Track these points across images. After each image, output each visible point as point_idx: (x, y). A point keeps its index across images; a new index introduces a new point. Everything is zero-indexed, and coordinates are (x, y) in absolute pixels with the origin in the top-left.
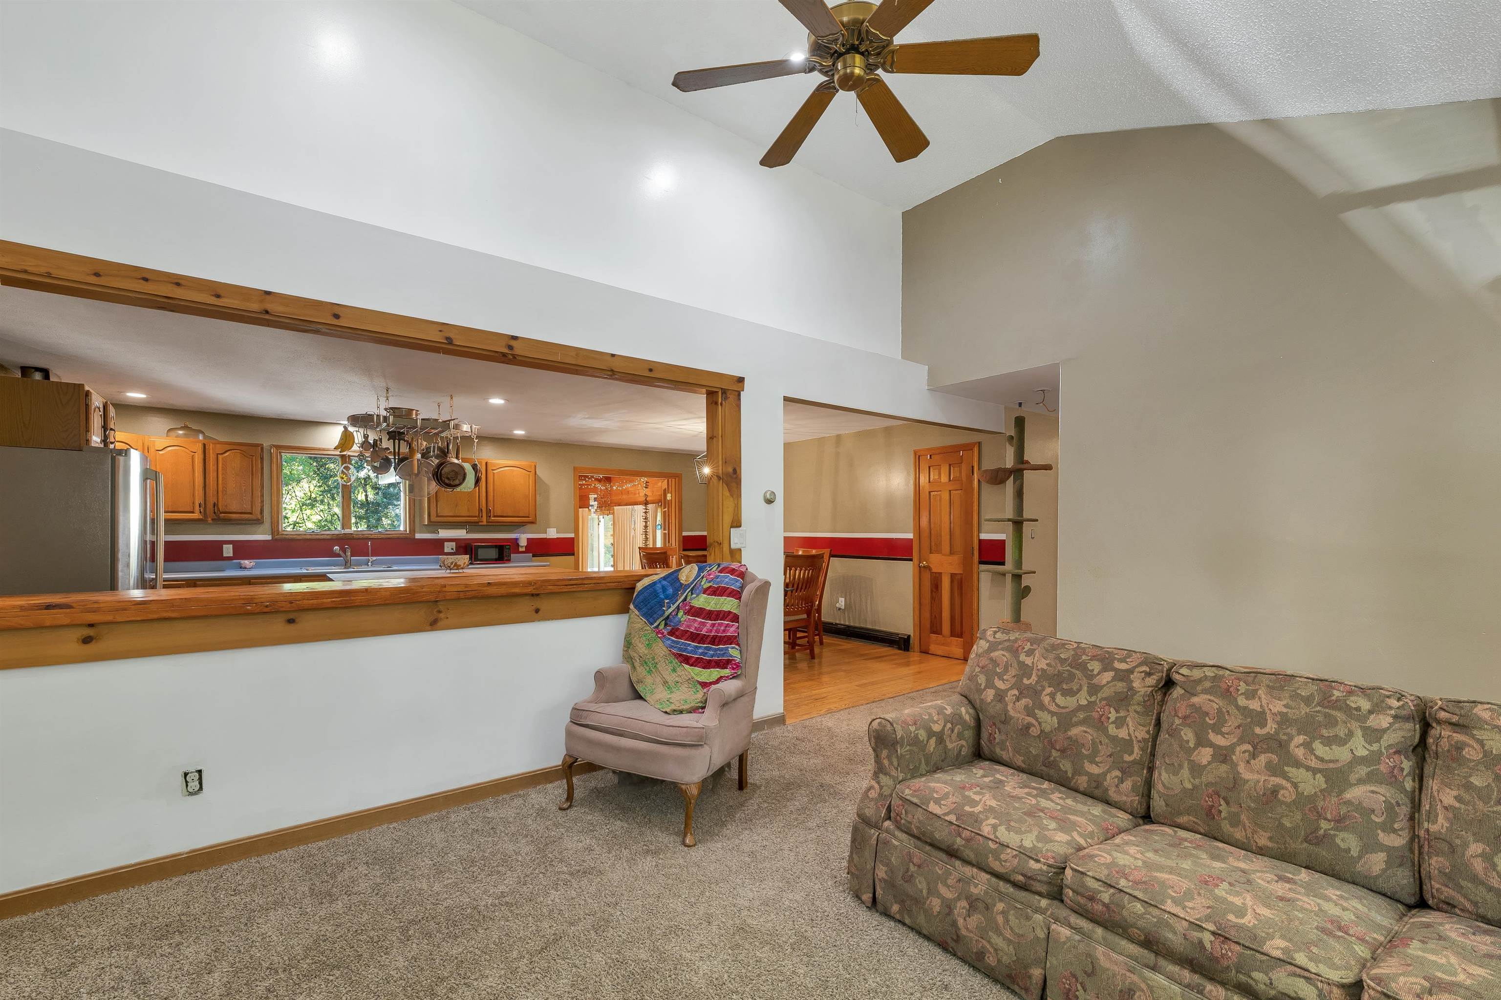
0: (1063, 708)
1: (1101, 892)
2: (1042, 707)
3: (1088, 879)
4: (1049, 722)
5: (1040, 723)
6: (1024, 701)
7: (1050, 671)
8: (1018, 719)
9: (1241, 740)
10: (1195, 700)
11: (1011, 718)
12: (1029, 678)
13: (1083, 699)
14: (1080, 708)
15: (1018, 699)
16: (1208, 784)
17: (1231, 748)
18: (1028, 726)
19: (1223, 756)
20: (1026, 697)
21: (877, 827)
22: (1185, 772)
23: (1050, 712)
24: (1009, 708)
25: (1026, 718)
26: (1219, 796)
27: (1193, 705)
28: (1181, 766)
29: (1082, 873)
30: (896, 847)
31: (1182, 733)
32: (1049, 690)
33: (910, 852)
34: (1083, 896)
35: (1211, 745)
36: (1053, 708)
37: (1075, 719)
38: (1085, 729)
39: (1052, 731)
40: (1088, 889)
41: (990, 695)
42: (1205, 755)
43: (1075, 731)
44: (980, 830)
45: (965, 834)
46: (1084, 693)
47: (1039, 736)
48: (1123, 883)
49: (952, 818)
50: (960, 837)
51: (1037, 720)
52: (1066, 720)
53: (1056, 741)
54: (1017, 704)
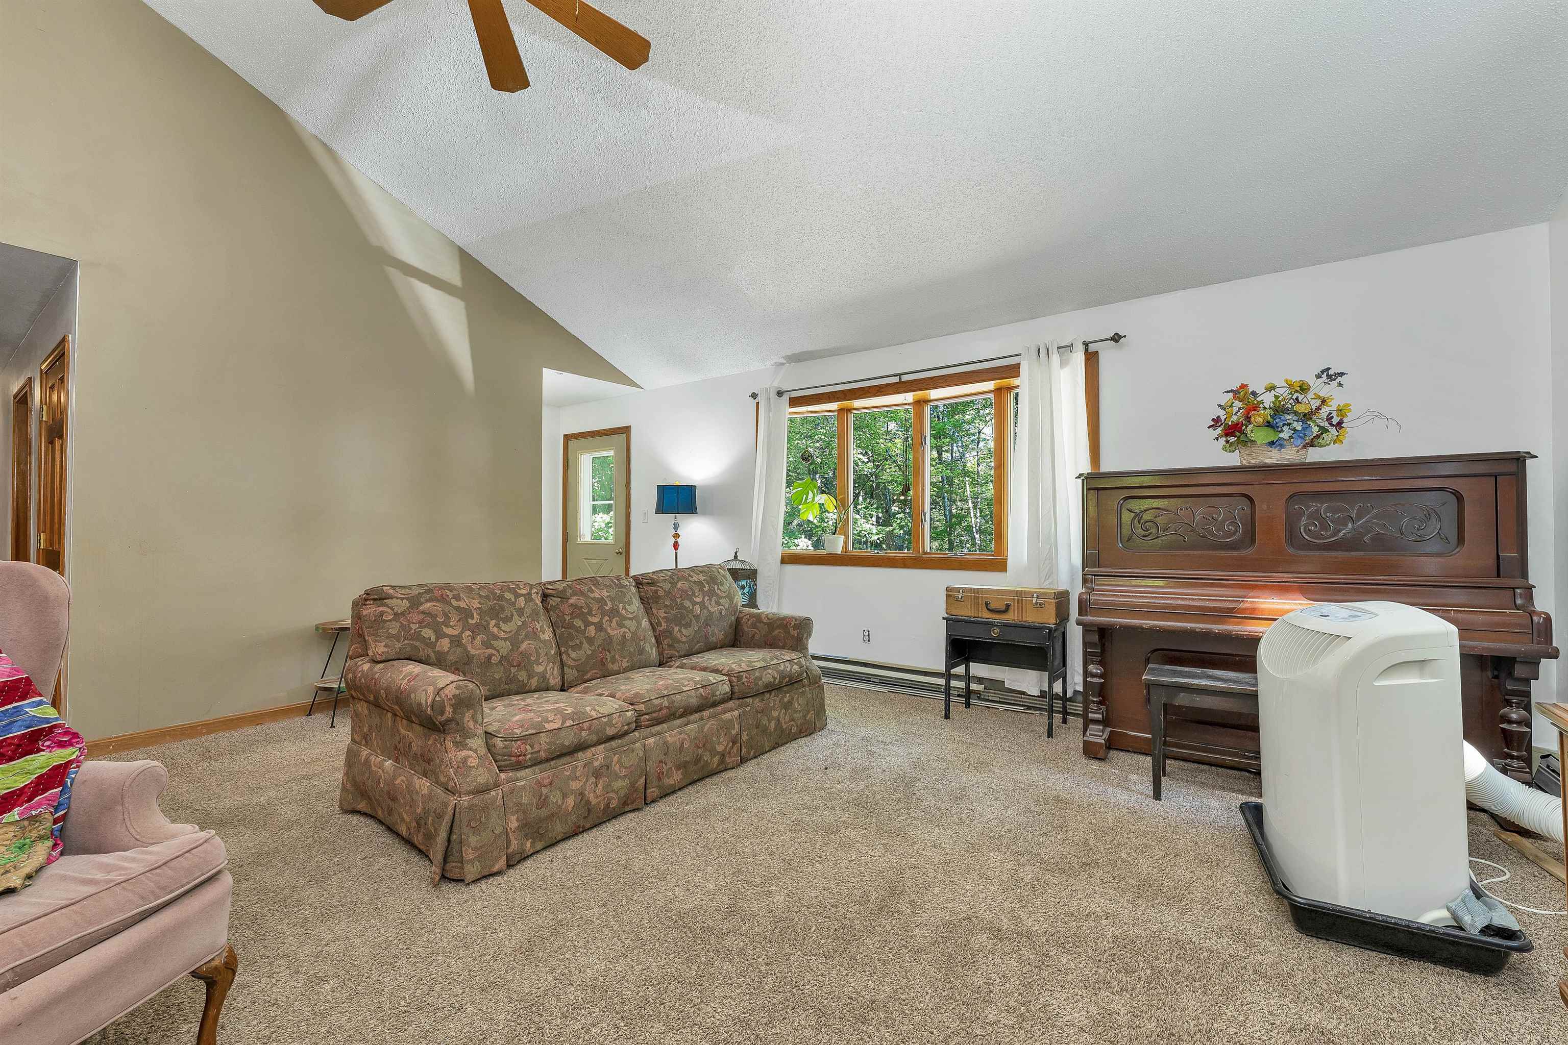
0: (510, 632)
1: (662, 703)
2: (496, 638)
3: (654, 701)
4: (504, 646)
5: (498, 651)
6: (478, 639)
7: (485, 608)
8: (479, 655)
9: (603, 615)
10: (571, 601)
11: (473, 656)
12: (473, 619)
13: (517, 621)
14: (520, 628)
15: (474, 639)
16: (600, 646)
17: (601, 621)
18: (490, 656)
19: (599, 627)
20: (479, 634)
21: (497, 785)
22: (586, 645)
23: (502, 639)
24: (469, 648)
25: (486, 650)
26: (605, 650)
27: (572, 605)
28: (581, 643)
29: (649, 700)
30: (523, 787)
31: (574, 623)
32: (493, 622)
33: (538, 780)
34: (654, 712)
35: (593, 624)
36: (503, 635)
37: (520, 638)
38: (529, 642)
39: (508, 653)
40: (657, 706)
41: (445, 644)
42: (591, 631)
43: (524, 646)
44: (591, 717)
45: (586, 725)
46: (516, 617)
47: (500, 661)
48: (665, 692)
49: (569, 723)
50: (584, 730)
51: (495, 649)
52: (515, 641)
53: (513, 660)
54: (474, 642)
